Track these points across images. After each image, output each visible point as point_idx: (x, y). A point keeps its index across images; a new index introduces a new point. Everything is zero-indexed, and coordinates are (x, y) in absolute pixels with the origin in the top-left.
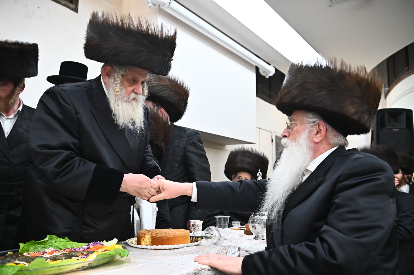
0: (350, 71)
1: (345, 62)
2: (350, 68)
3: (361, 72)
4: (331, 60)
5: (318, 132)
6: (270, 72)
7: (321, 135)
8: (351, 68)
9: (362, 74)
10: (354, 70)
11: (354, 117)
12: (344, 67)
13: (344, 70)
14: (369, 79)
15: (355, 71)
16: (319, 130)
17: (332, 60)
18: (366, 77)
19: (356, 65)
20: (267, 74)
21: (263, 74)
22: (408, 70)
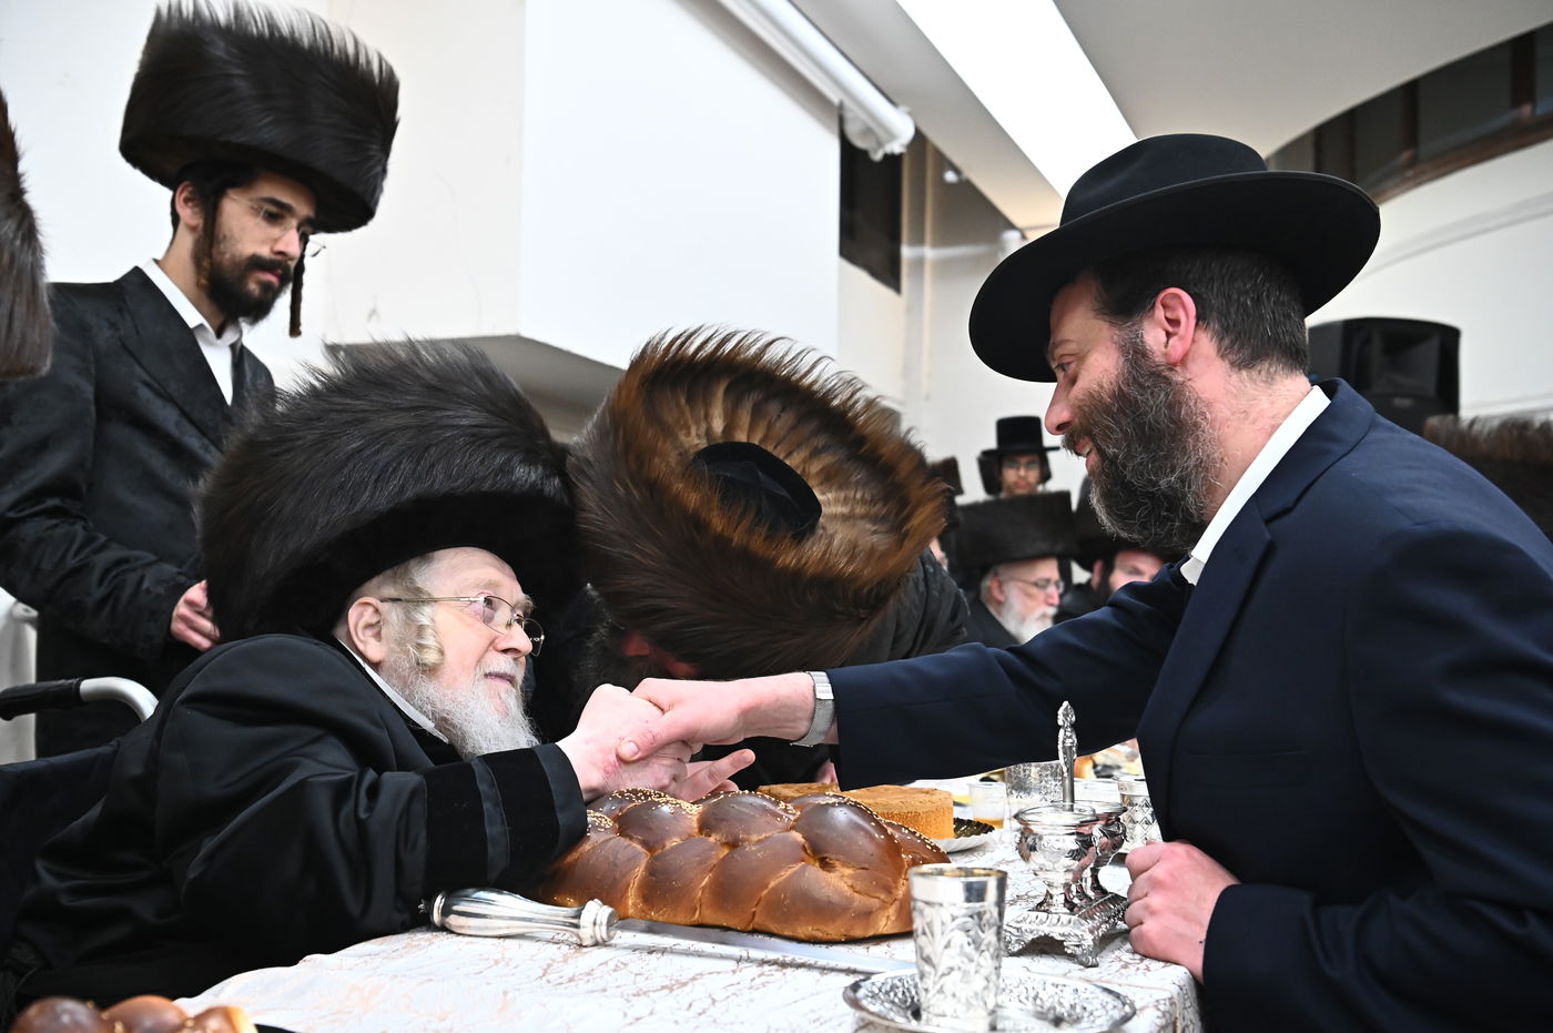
6: (892, 137)
20: (880, 144)
21: (860, 143)
22: (1413, 162)
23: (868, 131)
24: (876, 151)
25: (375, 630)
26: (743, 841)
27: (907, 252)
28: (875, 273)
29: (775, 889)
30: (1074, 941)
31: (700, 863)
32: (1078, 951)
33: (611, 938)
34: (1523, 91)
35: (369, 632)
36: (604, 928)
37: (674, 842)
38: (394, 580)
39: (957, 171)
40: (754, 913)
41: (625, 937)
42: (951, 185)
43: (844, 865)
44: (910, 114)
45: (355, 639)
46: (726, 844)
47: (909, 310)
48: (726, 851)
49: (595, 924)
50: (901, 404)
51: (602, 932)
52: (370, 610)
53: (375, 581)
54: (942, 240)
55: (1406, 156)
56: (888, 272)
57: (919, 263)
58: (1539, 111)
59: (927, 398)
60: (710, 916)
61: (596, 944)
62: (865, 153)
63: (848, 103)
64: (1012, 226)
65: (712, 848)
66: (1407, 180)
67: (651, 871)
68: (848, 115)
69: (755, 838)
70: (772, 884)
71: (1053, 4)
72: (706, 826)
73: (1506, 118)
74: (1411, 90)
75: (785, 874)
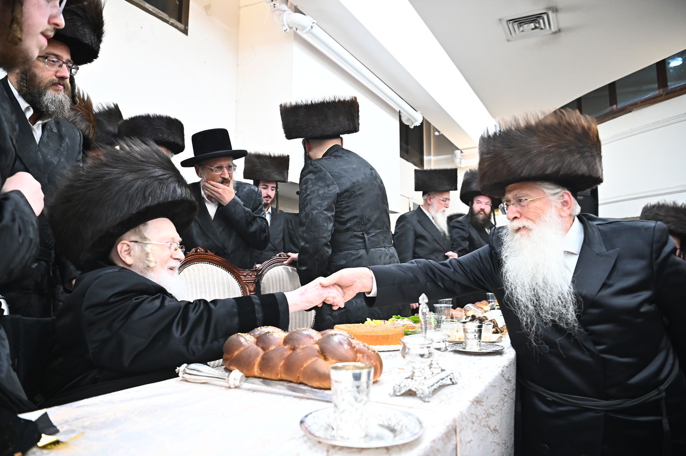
6: (416, 121)
20: (413, 123)
21: (406, 123)
23: (409, 119)
24: (411, 125)
25: (128, 252)
26: (297, 348)
27: (426, 158)
29: (306, 368)
30: (421, 391)
31: (280, 356)
32: (422, 396)
33: (241, 385)
34: (613, 101)
35: (126, 253)
36: (238, 381)
37: (272, 348)
38: (135, 233)
39: (439, 132)
40: (299, 377)
41: (246, 385)
42: (437, 136)
43: (332, 358)
44: (421, 114)
45: (121, 256)
46: (291, 349)
48: (291, 351)
49: (235, 379)
51: (237, 383)
52: (125, 245)
53: (128, 234)
54: (437, 154)
56: (420, 164)
57: (430, 161)
58: (618, 107)
60: (284, 377)
61: (236, 387)
62: (408, 126)
63: (402, 111)
64: (458, 149)
65: (286, 350)
67: (263, 358)
68: (403, 115)
69: (301, 347)
70: (305, 365)
72: (286, 342)
73: (608, 110)
75: (309, 362)
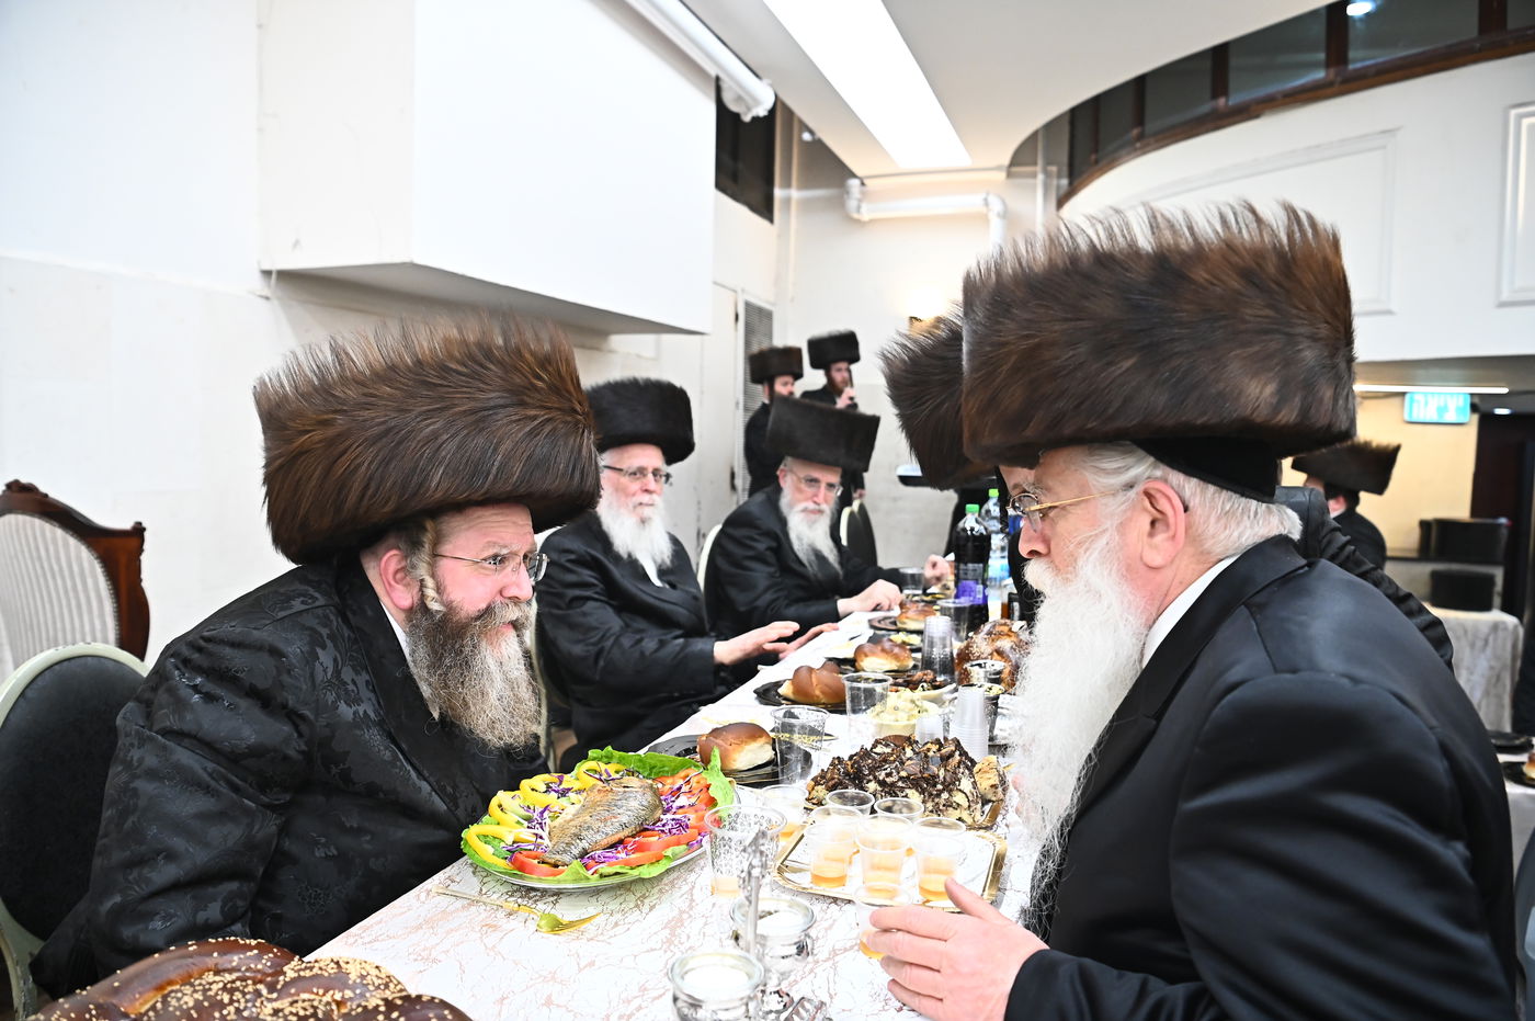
0: (1195, 239)
1: (1162, 215)
2: (1191, 229)
3: (1240, 231)
4: (1106, 224)
5: (1153, 523)
6: (757, 102)
7: (1171, 533)
8: (1196, 229)
9: (1247, 234)
10: (1210, 231)
11: (1280, 417)
12: (1167, 234)
13: (1169, 245)
14: (1280, 242)
15: (1217, 233)
16: (1158, 515)
17: (1111, 226)
18: (1267, 239)
19: (1209, 209)
20: (749, 109)
21: (734, 107)
22: (1140, 137)
23: (739, 99)
24: (746, 114)
27: (778, 193)
28: (754, 209)
34: (1220, 88)
39: (812, 132)
42: (807, 143)
44: (771, 85)
47: (779, 236)
50: (773, 304)
54: (805, 184)
55: (1135, 132)
56: (764, 207)
57: (787, 201)
58: (1230, 103)
59: (792, 300)
62: (737, 116)
63: (722, 76)
64: (854, 176)
66: (1136, 150)
68: (724, 86)
71: (882, 4)
73: (1206, 108)
74: (1140, 82)
